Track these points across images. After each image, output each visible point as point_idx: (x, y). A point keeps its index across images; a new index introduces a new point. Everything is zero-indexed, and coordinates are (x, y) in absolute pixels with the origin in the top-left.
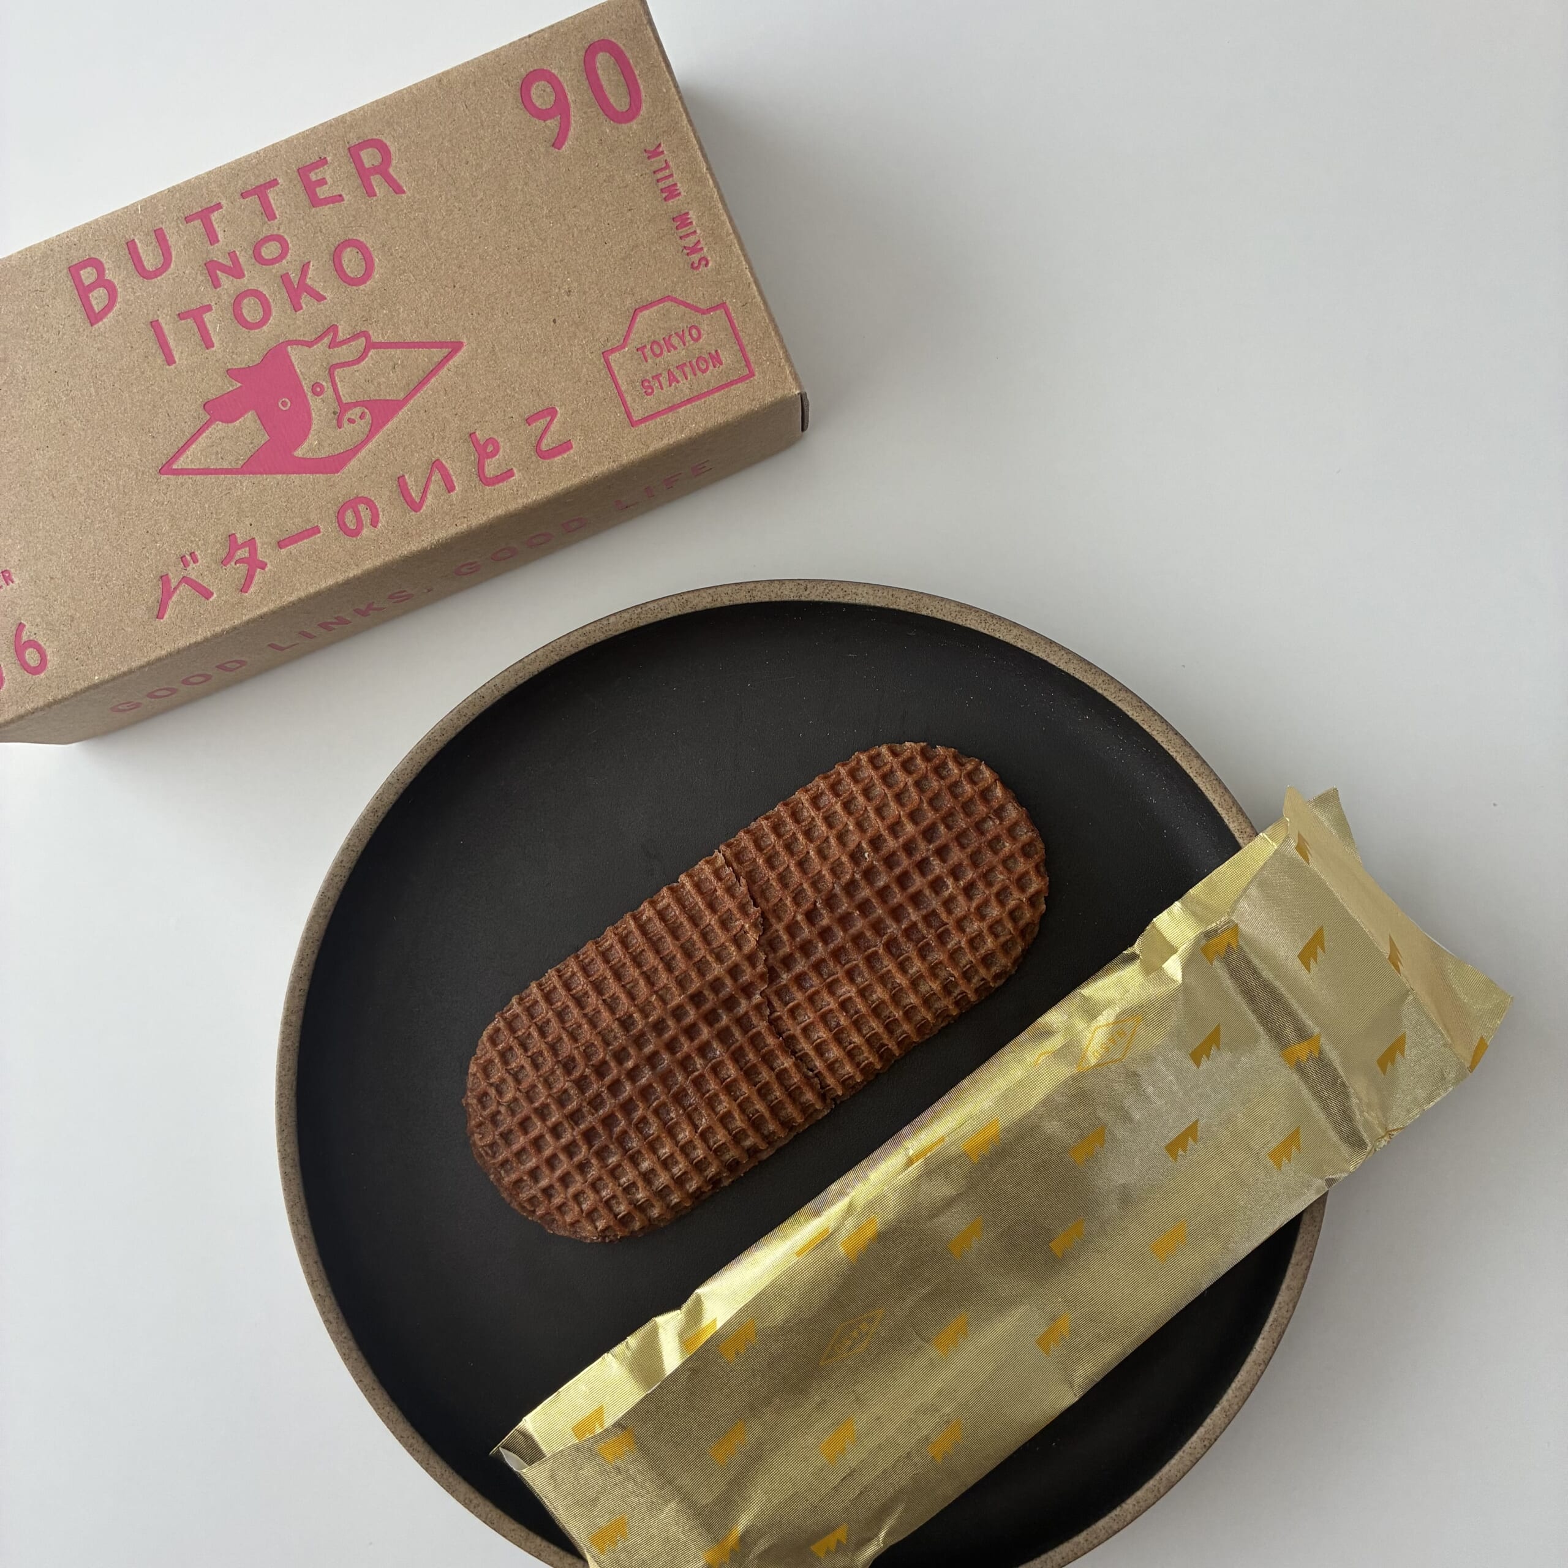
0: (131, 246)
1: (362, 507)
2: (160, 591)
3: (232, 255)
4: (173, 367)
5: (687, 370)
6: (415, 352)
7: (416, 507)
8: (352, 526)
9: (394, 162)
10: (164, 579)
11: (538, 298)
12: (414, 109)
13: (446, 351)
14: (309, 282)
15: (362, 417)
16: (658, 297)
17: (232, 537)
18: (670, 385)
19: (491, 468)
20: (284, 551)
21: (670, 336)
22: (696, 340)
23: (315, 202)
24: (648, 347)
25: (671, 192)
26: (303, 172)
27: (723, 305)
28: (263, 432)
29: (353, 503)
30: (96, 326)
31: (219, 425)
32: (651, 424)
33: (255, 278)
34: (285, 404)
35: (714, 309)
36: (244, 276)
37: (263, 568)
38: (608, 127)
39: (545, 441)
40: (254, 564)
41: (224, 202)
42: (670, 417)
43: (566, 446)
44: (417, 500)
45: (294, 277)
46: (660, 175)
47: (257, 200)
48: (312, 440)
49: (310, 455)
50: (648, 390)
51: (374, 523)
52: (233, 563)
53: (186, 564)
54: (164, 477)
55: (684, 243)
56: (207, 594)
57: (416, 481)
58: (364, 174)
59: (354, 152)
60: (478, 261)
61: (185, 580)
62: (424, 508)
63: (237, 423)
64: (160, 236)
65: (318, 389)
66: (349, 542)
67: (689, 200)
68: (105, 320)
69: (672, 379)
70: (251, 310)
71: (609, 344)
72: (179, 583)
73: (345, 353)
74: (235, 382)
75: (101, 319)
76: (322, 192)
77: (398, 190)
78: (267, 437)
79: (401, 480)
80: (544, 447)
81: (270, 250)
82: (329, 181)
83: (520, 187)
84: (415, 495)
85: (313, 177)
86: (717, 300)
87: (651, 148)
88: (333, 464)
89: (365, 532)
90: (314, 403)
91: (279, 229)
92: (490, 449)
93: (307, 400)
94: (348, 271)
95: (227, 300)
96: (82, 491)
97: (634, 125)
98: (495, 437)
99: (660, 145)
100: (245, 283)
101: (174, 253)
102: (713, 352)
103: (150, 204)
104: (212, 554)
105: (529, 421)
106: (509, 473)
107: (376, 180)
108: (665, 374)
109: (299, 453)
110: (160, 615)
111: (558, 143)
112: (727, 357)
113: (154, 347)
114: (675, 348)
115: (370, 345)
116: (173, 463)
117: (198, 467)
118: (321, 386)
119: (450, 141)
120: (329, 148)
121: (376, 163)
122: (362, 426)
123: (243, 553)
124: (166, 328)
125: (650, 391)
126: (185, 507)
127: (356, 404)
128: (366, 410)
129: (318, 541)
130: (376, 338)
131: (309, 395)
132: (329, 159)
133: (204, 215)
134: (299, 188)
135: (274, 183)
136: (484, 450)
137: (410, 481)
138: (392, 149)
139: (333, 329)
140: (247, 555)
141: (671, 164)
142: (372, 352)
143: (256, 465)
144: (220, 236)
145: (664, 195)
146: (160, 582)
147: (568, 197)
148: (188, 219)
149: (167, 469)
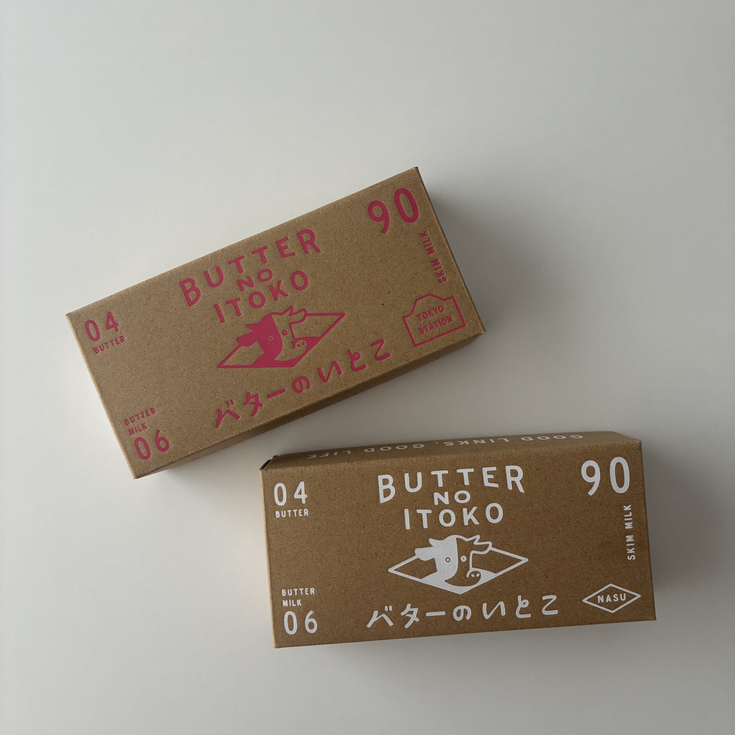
0: (206, 274)
1: (303, 381)
2: (217, 416)
3: (249, 277)
4: (224, 323)
5: (438, 323)
6: (325, 317)
7: (325, 380)
8: (299, 388)
9: (316, 239)
10: (219, 411)
11: (376, 295)
12: (324, 218)
13: (338, 317)
14: (281, 288)
15: (303, 344)
16: (426, 294)
17: (248, 394)
18: (431, 330)
19: (356, 364)
20: (270, 399)
21: (431, 310)
22: (441, 311)
23: (283, 255)
24: (422, 315)
25: (431, 251)
26: (278, 243)
27: (452, 297)
28: (262, 350)
29: (299, 379)
30: (192, 307)
31: (243, 347)
32: (422, 346)
33: (259, 287)
34: (270, 339)
35: (448, 298)
36: (254, 286)
37: (261, 406)
38: (404, 224)
39: (379, 354)
40: (257, 404)
41: (245, 256)
42: (431, 342)
43: (388, 355)
44: (326, 378)
45: (275, 286)
46: (426, 244)
47: (259, 255)
48: (282, 354)
49: (282, 360)
50: (421, 332)
51: (308, 387)
52: (248, 404)
53: (228, 405)
54: (219, 369)
55: (436, 272)
56: (237, 417)
57: (326, 370)
58: (303, 244)
59: (299, 235)
60: (351, 280)
61: (228, 411)
62: (329, 381)
63: (251, 347)
64: (218, 270)
65: (285, 333)
66: (298, 396)
67: (438, 254)
68: (195, 304)
69: (431, 327)
70: (257, 300)
71: (406, 314)
72: (226, 413)
73: (296, 318)
74: (250, 330)
75: (193, 304)
76: (286, 251)
77: (318, 251)
78: (263, 353)
79: (319, 370)
80: (379, 355)
81: (265, 275)
82: (289, 247)
83: (368, 249)
84: (325, 375)
85: (282, 245)
86: (450, 295)
87: (422, 233)
88: (291, 363)
89: (304, 391)
90: (283, 338)
91: (268, 267)
92: (356, 356)
93: (280, 337)
94: (297, 284)
95: (247, 296)
96: (185, 375)
97: (415, 223)
98: (358, 352)
99: (426, 231)
100: (254, 289)
101: (224, 277)
102: (448, 316)
103: (214, 255)
104: (240, 400)
105: (372, 345)
106: (364, 366)
107: (309, 247)
108: (429, 326)
109: (277, 359)
110: (217, 426)
111: (384, 231)
112: (454, 318)
113: (216, 316)
114: (433, 315)
115: (306, 314)
116: (224, 363)
117: (234, 365)
118: (286, 331)
119: (339, 230)
120: (289, 233)
121: (309, 240)
122: (303, 347)
123: (253, 400)
124: (221, 308)
125: (422, 332)
126: (229, 381)
127: (301, 339)
128: (305, 341)
129: (285, 394)
130: (308, 312)
131: (281, 335)
132: (289, 238)
133: (237, 261)
134: (277, 250)
135: (266, 247)
136: (354, 357)
137: (323, 370)
138: (315, 234)
139: (291, 308)
140: (255, 401)
141: (431, 239)
142: (307, 317)
143: (258, 363)
144: (244, 270)
145: (428, 252)
146: (217, 413)
147: (388, 253)
148: (230, 263)
149: (221, 365)
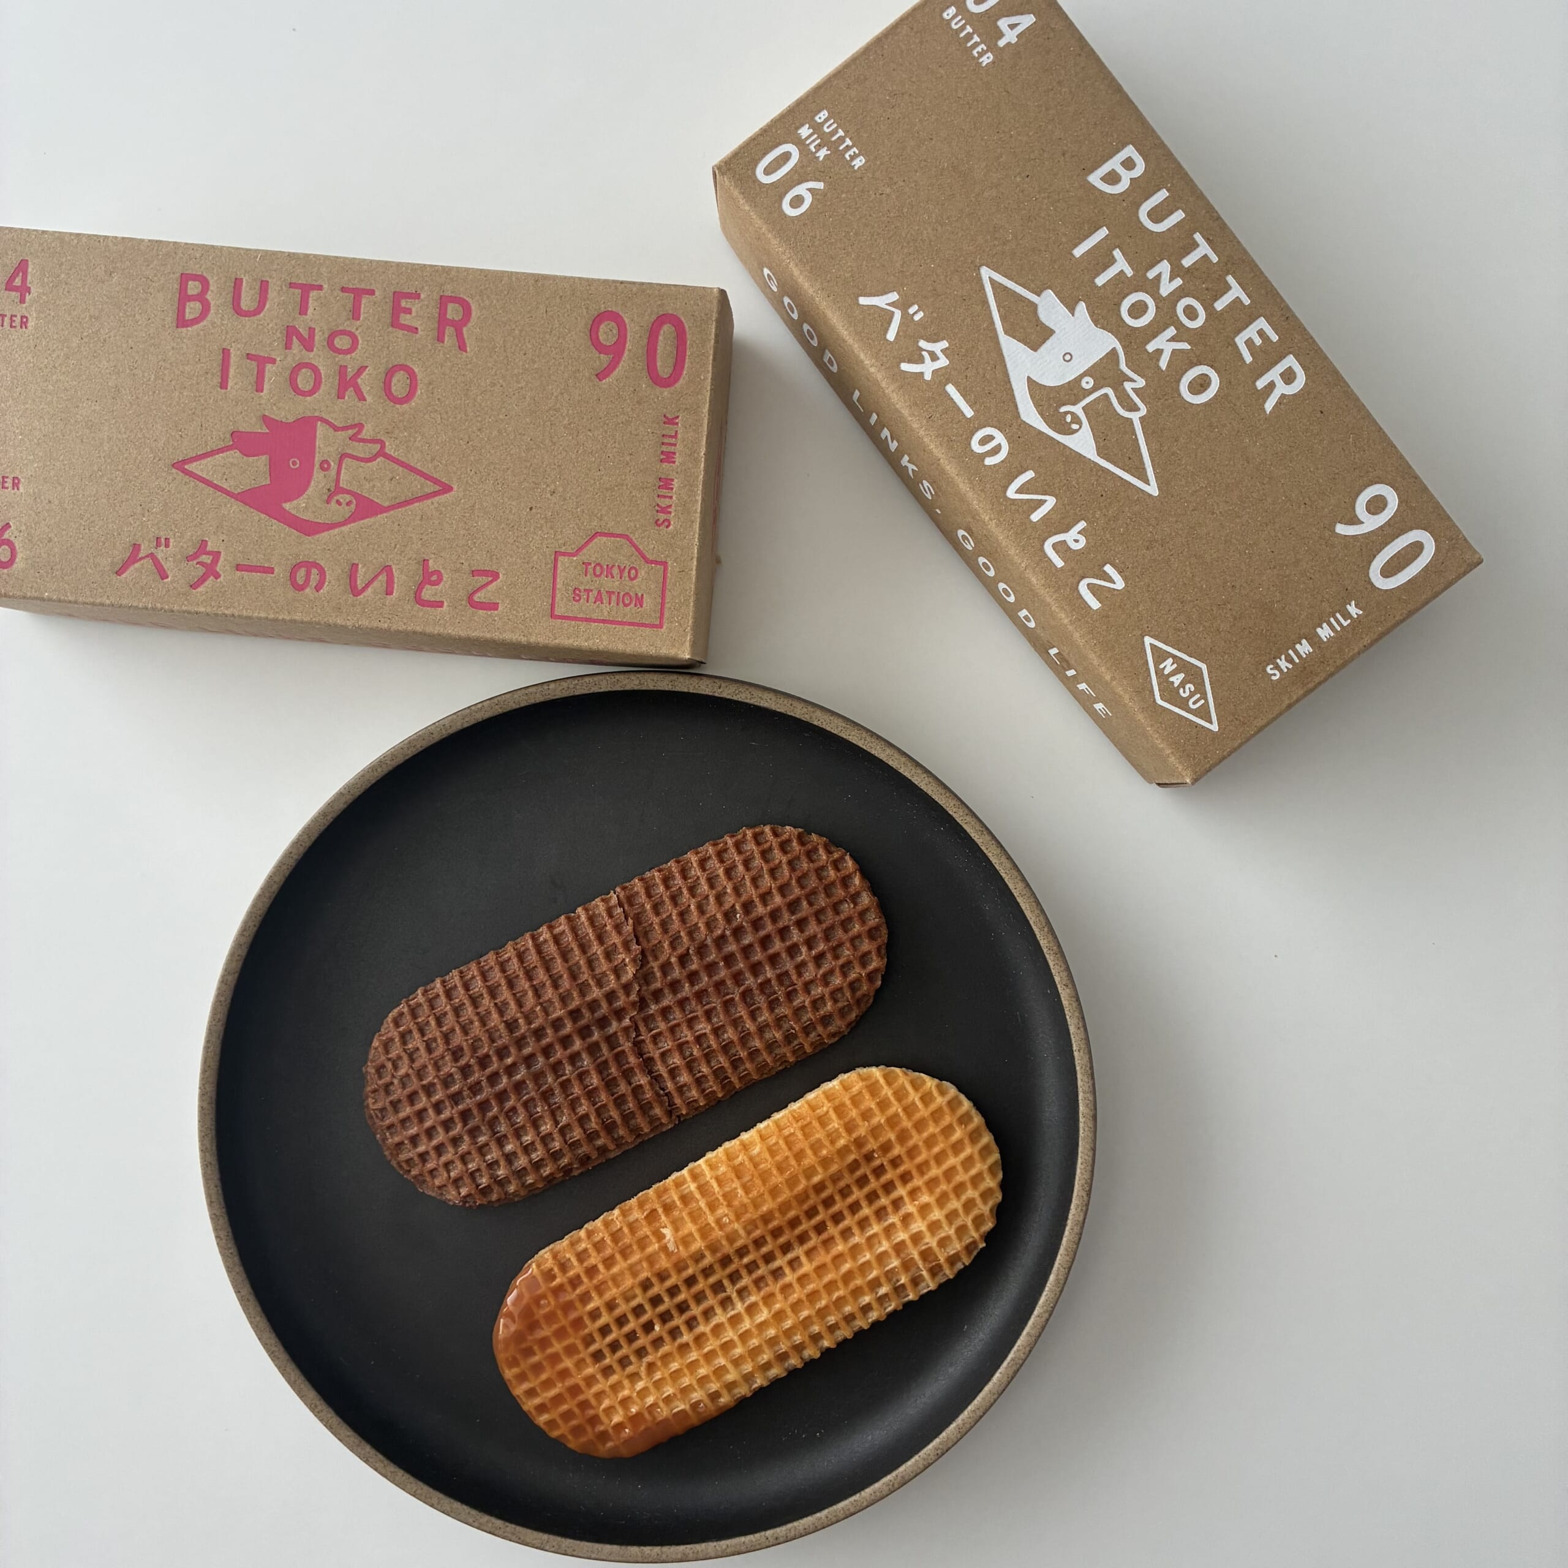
0: (238, 283)
1: (314, 571)
2: (129, 554)
3: (312, 331)
4: (223, 391)
5: (614, 598)
6: (412, 476)
7: (356, 592)
8: (300, 581)
9: (470, 325)
10: (136, 547)
11: (527, 485)
12: (506, 292)
13: (437, 488)
14: (359, 381)
15: (348, 504)
16: (619, 532)
17: (204, 543)
18: (595, 602)
19: (428, 593)
20: (239, 573)
21: (613, 566)
22: (632, 579)
23: (395, 323)
24: (593, 565)
25: (669, 457)
26: (398, 296)
27: (664, 564)
28: (268, 475)
29: (310, 565)
30: (179, 330)
31: (237, 454)
32: (566, 623)
33: (320, 357)
34: (295, 464)
35: (656, 563)
36: (312, 351)
37: (216, 578)
38: (645, 383)
39: (479, 594)
40: (211, 571)
41: (325, 286)
42: (583, 626)
43: (494, 606)
44: (360, 587)
45: (351, 372)
46: (666, 440)
47: (352, 299)
48: (301, 502)
49: (294, 512)
50: (576, 595)
51: (318, 588)
52: (195, 562)
53: (158, 545)
54: (174, 471)
55: (658, 500)
56: (163, 575)
57: (365, 573)
58: (442, 321)
59: (444, 301)
60: (495, 433)
61: (152, 556)
62: (362, 596)
63: (251, 459)
64: (264, 286)
65: (326, 466)
66: (291, 593)
67: (679, 470)
68: (189, 328)
69: (599, 598)
70: (304, 380)
71: (564, 548)
72: (147, 556)
73: (360, 449)
74: (264, 427)
75: (187, 326)
76: (405, 319)
77: (462, 347)
78: (268, 482)
79: (354, 567)
80: (476, 598)
81: (342, 342)
82: (414, 314)
83: (555, 394)
84: (360, 584)
85: (403, 304)
86: (662, 558)
87: (670, 416)
88: (309, 528)
89: (308, 590)
90: (318, 475)
91: (357, 329)
92: (434, 578)
93: (313, 469)
94: (393, 389)
95: (290, 362)
96: (106, 448)
97: (666, 392)
98: (443, 571)
99: (678, 417)
100: (311, 357)
101: (267, 306)
102: (640, 595)
103: (269, 257)
104: (182, 547)
105: (474, 573)
106: (440, 604)
107: (449, 331)
108: (595, 593)
109: (287, 506)
110: (119, 573)
111: (601, 375)
112: (648, 602)
113: (216, 369)
114: (613, 577)
115: (382, 453)
116: (188, 463)
117: (204, 476)
118: (329, 465)
119: (521, 331)
120: (426, 288)
121: (456, 319)
122: (346, 511)
123: (206, 559)
124: (233, 359)
125: (577, 598)
126: (179, 501)
127: (348, 492)
128: (354, 501)
129: (269, 579)
131: (317, 466)
132: (422, 296)
133: (306, 289)
134: (388, 307)
135: (371, 292)
136: (429, 577)
137: (361, 570)
138: (474, 314)
139: (360, 426)
140: (209, 561)
141: (679, 436)
143: (250, 498)
144: (310, 311)
145: (662, 457)
146: (131, 549)
147: (588, 420)
148: (292, 285)
149: (180, 466)
